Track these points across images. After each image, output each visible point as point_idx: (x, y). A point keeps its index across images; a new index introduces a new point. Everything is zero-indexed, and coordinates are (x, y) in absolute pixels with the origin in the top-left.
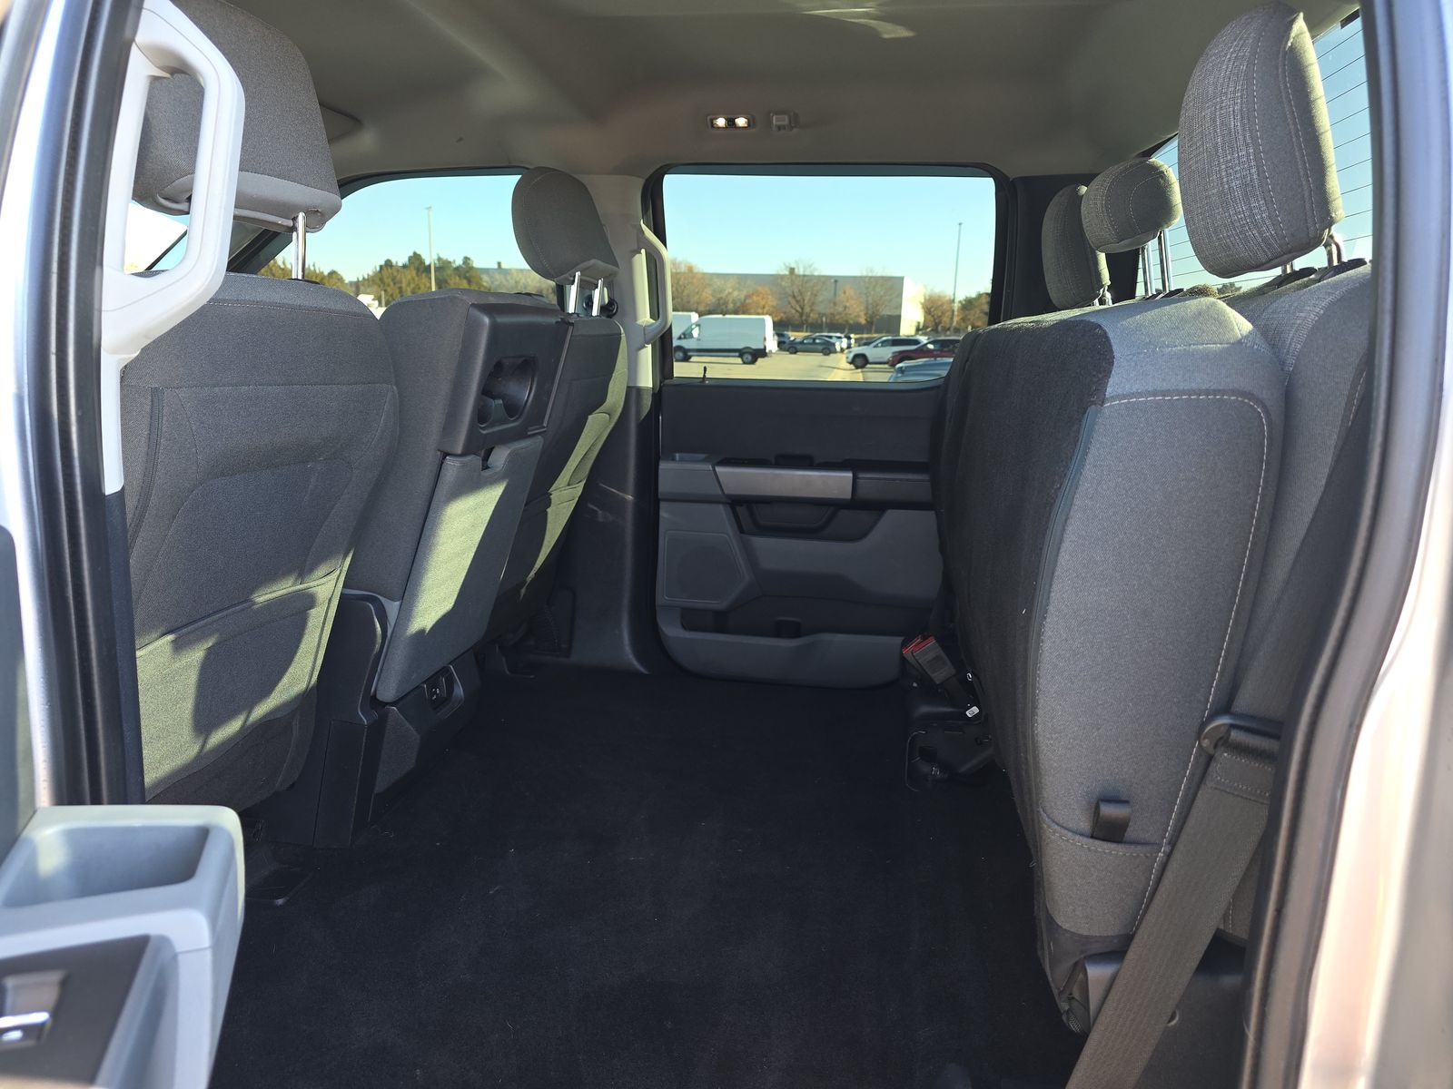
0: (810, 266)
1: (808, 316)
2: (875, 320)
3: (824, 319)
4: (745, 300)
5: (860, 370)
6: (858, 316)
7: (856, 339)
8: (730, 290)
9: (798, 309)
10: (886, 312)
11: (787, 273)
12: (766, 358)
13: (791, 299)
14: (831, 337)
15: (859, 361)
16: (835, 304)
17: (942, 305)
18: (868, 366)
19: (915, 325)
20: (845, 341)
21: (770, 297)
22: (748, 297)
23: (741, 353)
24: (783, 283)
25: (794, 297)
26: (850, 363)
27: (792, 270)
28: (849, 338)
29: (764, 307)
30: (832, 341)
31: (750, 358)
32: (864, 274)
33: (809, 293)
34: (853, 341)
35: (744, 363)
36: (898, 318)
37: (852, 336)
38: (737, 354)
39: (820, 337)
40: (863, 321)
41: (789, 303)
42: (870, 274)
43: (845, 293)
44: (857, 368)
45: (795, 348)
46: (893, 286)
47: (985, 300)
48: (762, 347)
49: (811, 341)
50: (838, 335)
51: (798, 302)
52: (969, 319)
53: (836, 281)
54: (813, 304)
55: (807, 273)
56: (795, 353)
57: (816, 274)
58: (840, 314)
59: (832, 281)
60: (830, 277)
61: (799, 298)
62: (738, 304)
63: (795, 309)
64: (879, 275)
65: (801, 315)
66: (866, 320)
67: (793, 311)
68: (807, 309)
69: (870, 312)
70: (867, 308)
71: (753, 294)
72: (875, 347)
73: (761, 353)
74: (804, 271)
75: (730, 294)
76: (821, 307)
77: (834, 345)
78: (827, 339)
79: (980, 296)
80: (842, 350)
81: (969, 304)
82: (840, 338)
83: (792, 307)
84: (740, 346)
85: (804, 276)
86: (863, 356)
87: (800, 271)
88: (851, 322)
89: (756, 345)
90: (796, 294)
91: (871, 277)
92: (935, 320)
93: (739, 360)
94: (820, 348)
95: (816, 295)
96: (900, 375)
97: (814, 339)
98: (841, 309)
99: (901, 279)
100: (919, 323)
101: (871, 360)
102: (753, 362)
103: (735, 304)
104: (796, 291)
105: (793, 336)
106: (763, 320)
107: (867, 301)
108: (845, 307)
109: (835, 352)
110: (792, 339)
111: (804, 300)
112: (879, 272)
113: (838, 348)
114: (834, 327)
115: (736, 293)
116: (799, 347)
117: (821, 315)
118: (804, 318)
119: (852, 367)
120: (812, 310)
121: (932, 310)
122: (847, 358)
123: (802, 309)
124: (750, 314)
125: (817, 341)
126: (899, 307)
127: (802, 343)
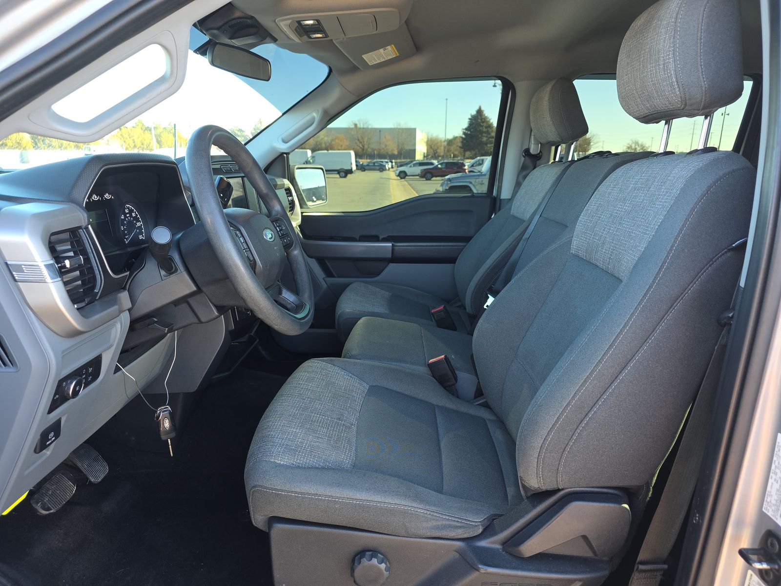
0: (366, 123)
1: (367, 150)
2: (403, 152)
3: (375, 152)
4: (331, 142)
5: (403, 180)
6: (393, 150)
7: (395, 162)
8: (323, 137)
9: (361, 146)
10: (408, 147)
11: (353, 126)
12: (353, 174)
13: (357, 141)
14: (382, 162)
15: (402, 175)
16: (380, 143)
17: (437, 143)
18: (407, 177)
19: (422, 154)
20: (390, 163)
21: (345, 140)
22: (332, 140)
23: (338, 172)
24: (352, 133)
25: (359, 140)
26: (397, 176)
27: (356, 125)
28: (392, 162)
29: (342, 146)
30: (384, 164)
31: (343, 174)
32: (396, 127)
33: (366, 138)
34: (394, 164)
35: (341, 177)
36: (415, 150)
37: (393, 161)
38: (336, 172)
39: (377, 162)
40: (396, 152)
41: (356, 143)
42: (399, 127)
43: (385, 137)
44: (401, 178)
45: (364, 168)
46: (411, 133)
47: (459, 141)
48: (350, 168)
49: (373, 164)
50: (386, 160)
51: (361, 143)
52: (451, 151)
53: (380, 131)
54: (369, 144)
55: (365, 126)
56: (364, 171)
57: (370, 127)
58: (384, 149)
59: (378, 131)
60: (377, 129)
61: (361, 141)
62: (328, 144)
63: (359, 147)
64: (404, 127)
65: (363, 150)
66: (398, 152)
67: (358, 148)
68: (366, 147)
69: (400, 148)
70: (398, 145)
71: (336, 139)
72: (411, 167)
73: (350, 171)
74: (363, 125)
75: (322, 139)
76: (373, 146)
77: (385, 166)
78: (381, 163)
79: (455, 138)
80: (389, 169)
81: (450, 142)
82: (387, 162)
83: (358, 146)
84: (338, 168)
85: (363, 128)
86: (404, 172)
87: (360, 125)
88: (390, 153)
89: (347, 167)
90: (359, 138)
91: (399, 129)
92: (434, 151)
93: (338, 176)
94: (378, 168)
95: (370, 139)
96: (449, 182)
97: (374, 163)
98: (384, 146)
99: (414, 130)
100: (424, 153)
101: (408, 174)
102: (345, 176)
103: (325, 144)
104: (360, 137)
105: (361, 161)
106: (350, 153)
107: (398, 142)
108: (386, 146)
109: (386, 170)
110: (361, 163)
111: (364, 142)
112: (403, 126)
113: (387, 168)
114: (382, 156)
115: (326, 138)
116: (366, 168)
117: (373, 150)
118: (364, 152)
119: (399, 178)
120: (368, 147)
121: (432, 146)
122: (396, 173)
123: (364, 147)
124: (334, 150)
125: (376, 164)
126: (415, 145)
127: (368, 165)
